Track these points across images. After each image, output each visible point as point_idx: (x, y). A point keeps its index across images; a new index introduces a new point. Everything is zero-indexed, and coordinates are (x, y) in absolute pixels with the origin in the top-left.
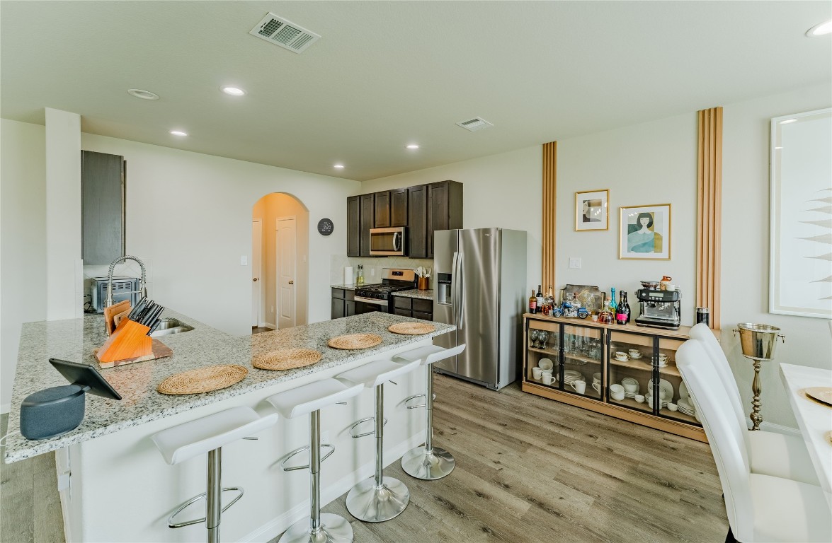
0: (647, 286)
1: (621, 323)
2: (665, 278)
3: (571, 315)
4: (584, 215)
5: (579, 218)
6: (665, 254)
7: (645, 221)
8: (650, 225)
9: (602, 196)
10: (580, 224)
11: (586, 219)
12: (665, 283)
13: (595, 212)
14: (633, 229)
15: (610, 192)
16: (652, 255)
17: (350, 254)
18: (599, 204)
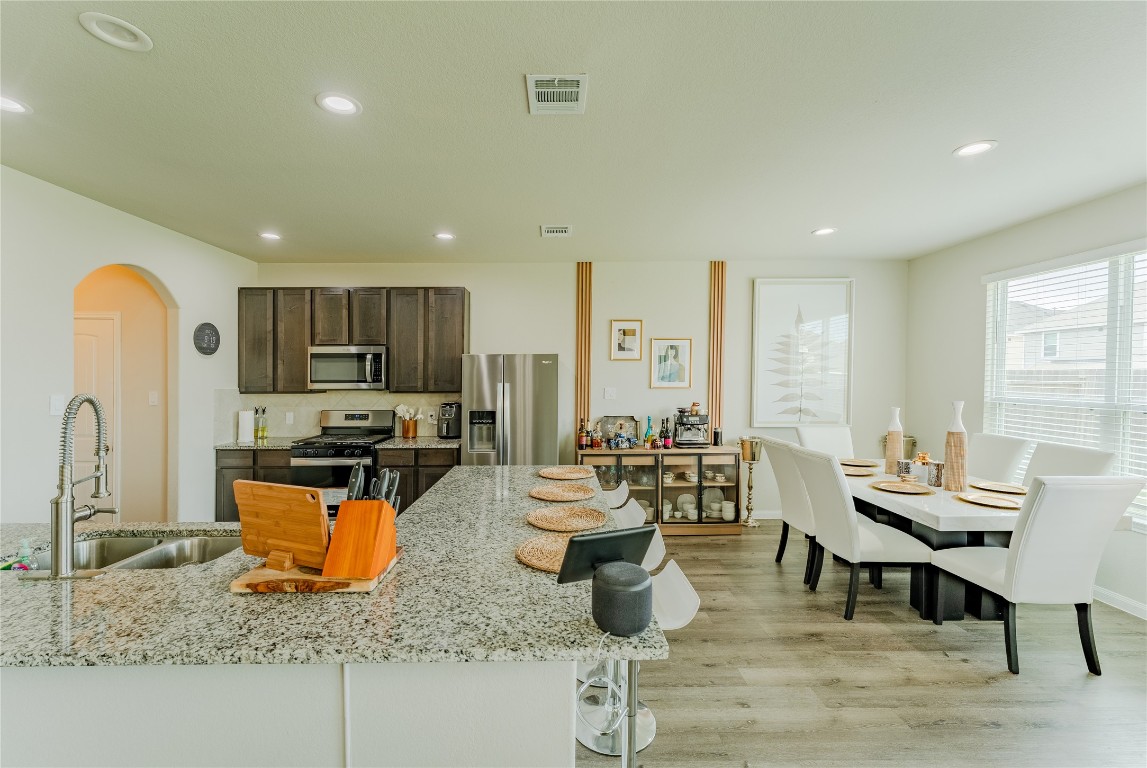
0: (682, 411)
1: (668, 448)
2: (694, 405)
3: (624, 446)
4: (619, 344)
5: (615, 346)
6: (686, 384)
7: (672, 353)
8: (676, 357)
9: (635, 326)
10: (616, 353)
11: (621, 348)
12: (696, 408)
13: (629, 341)
14: (664, 359)
15: (643, 322)
16: (676, 384)
17: (245, 388)
18: (633, 333)
